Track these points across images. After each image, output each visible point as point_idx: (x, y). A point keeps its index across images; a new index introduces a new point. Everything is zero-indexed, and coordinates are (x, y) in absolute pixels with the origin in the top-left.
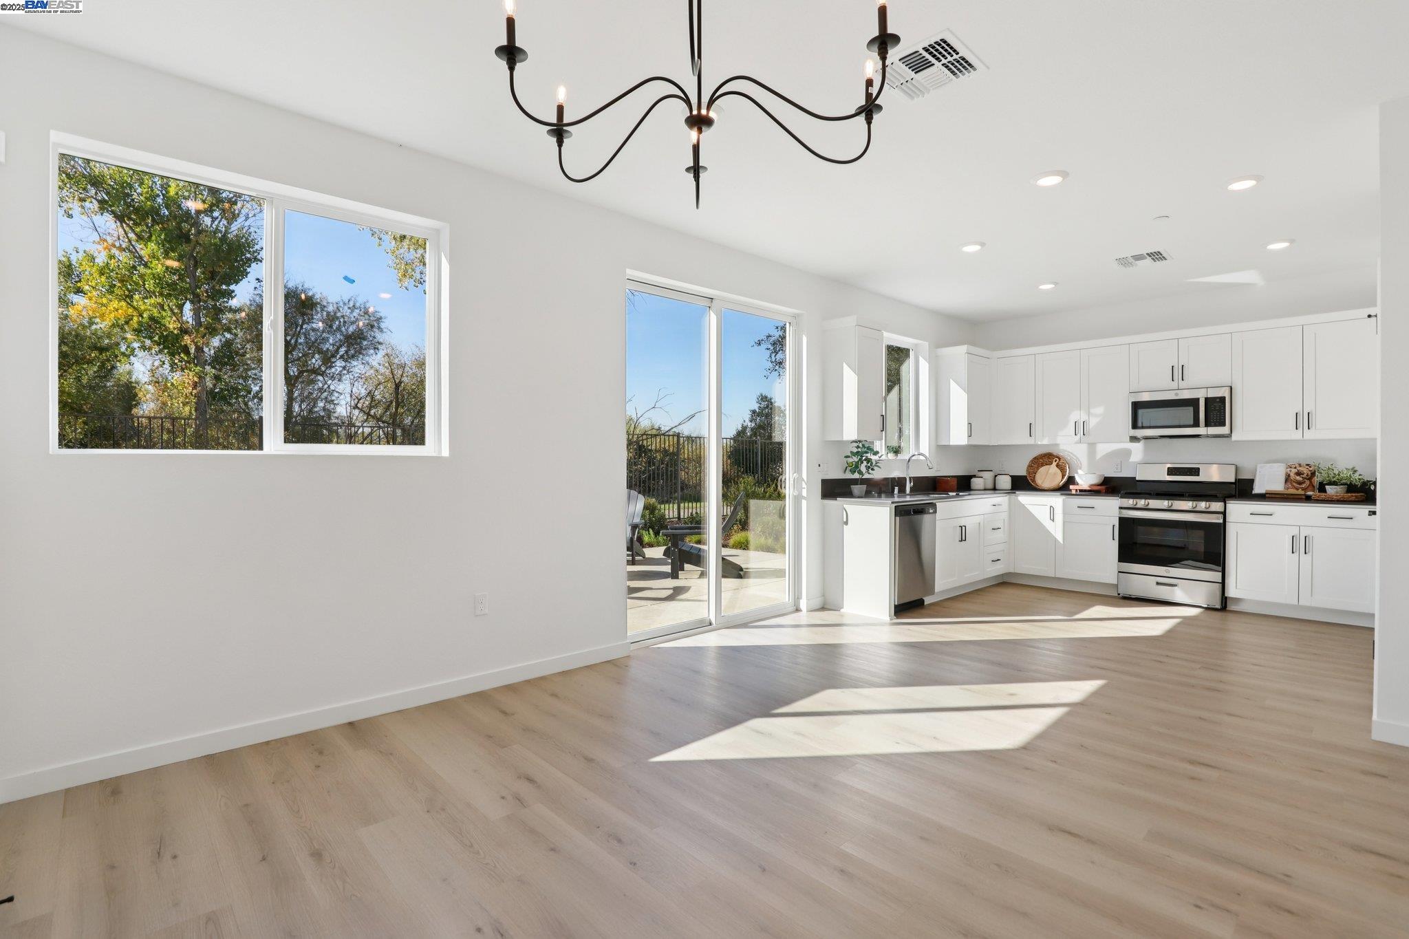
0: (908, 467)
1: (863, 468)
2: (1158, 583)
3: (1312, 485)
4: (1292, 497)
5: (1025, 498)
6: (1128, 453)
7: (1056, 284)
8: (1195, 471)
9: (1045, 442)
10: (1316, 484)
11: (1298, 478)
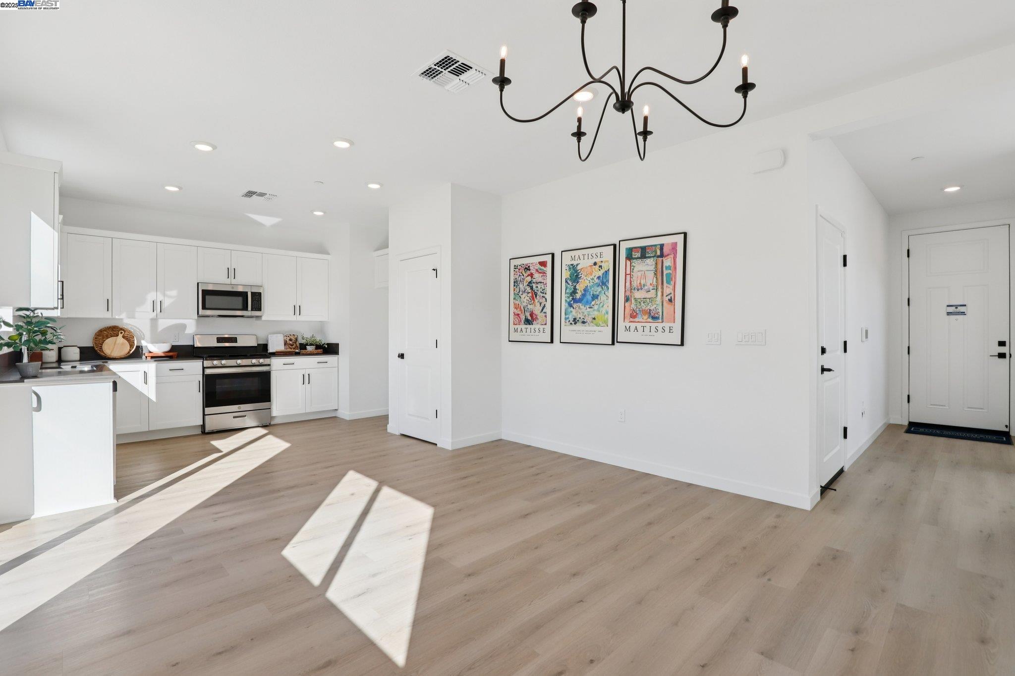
2: (234, 417)
4: (289, 353)
5: (115, 366)
6: (184, 327)
8: (234, 340)
10: (298, 345)
11: (291, 342)
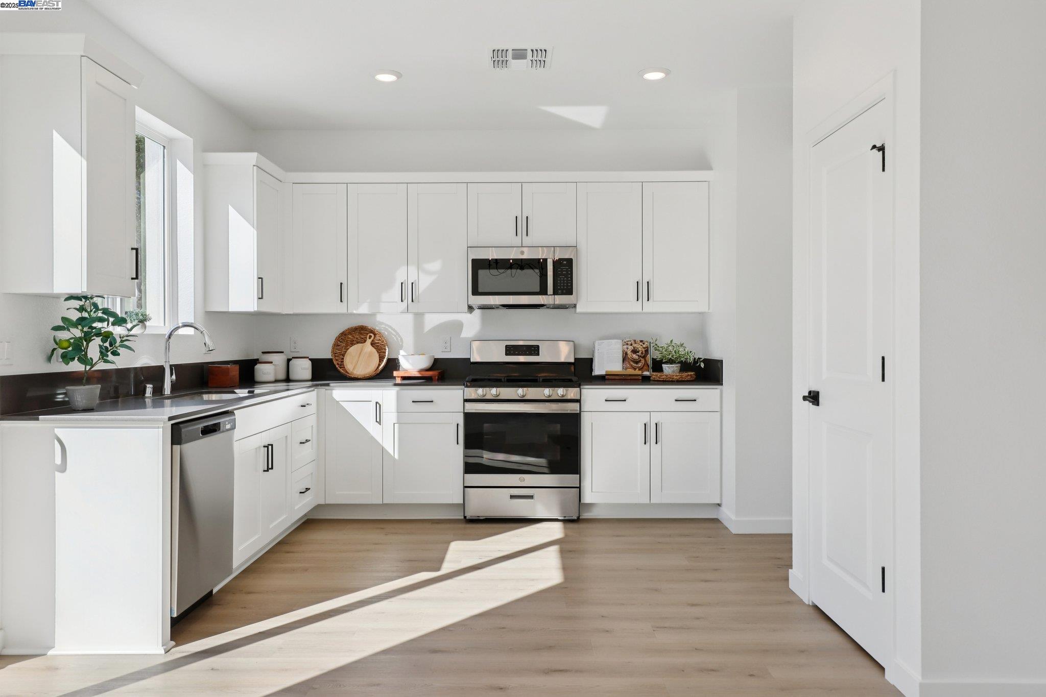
0: (167, 348)
1: (93, 349)
2: (512, 497)
3: (646, 364)
4: (629, 378)
5: (340, 392)
6: (459, 326)
7: (399, 75)
8: (533, 350)
9: (363, 309)
10: (650, 362)
11: (635, 356)
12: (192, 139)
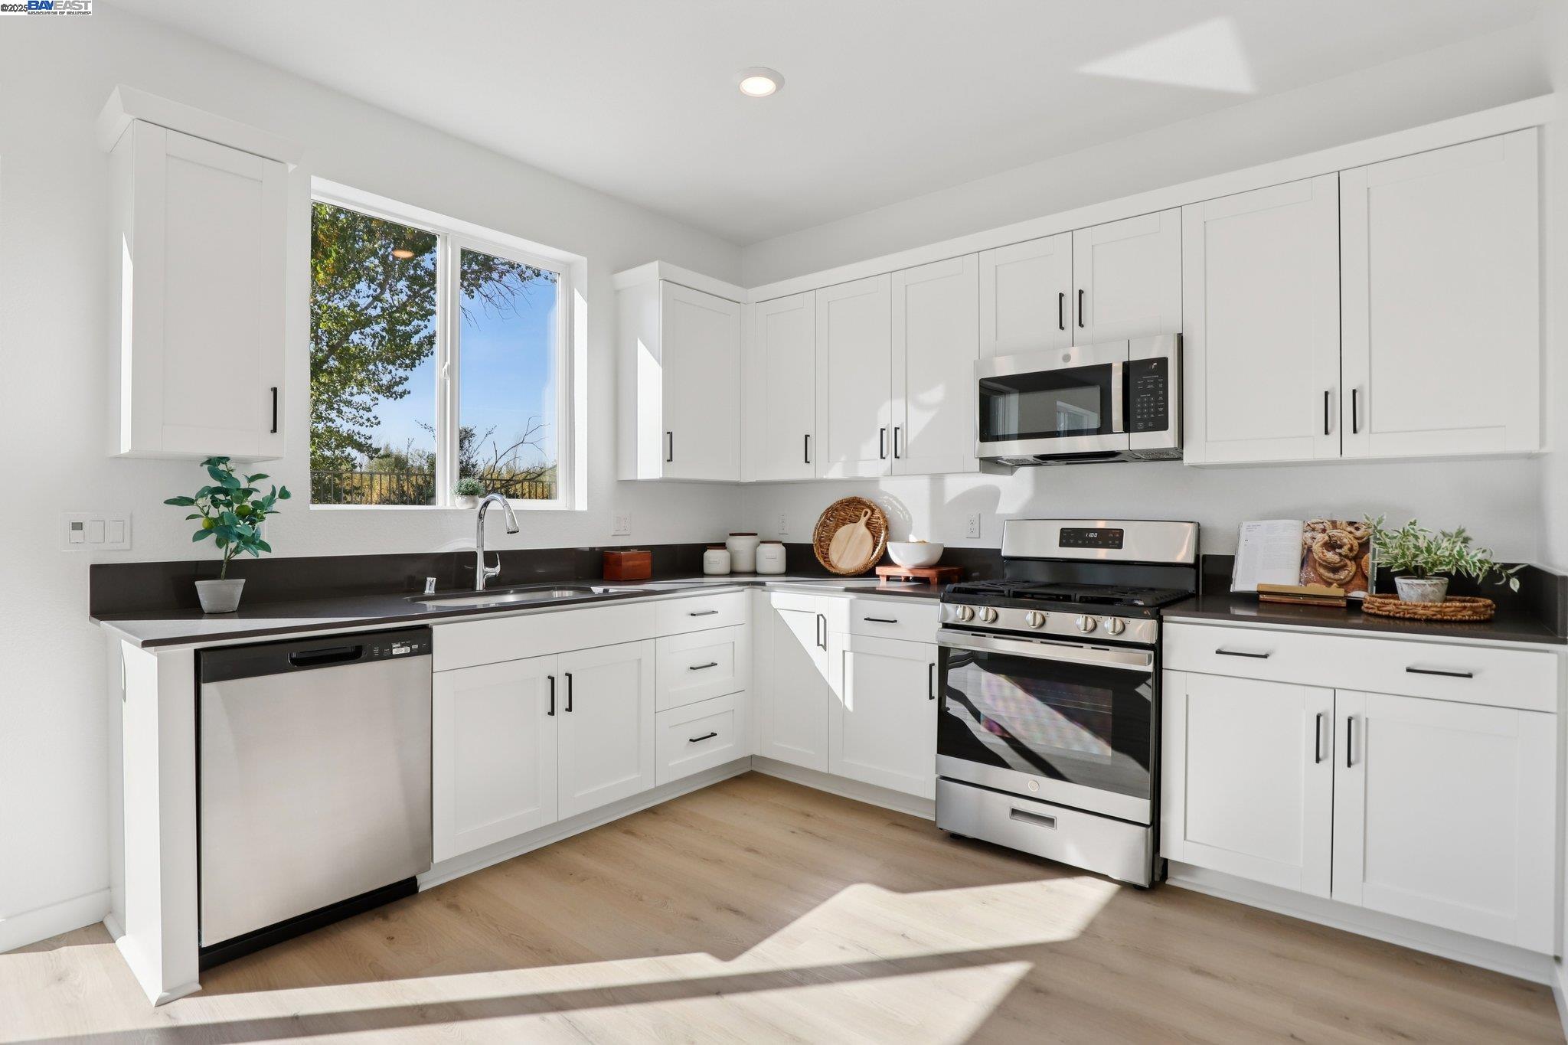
0: (480, 528)
3: (1362, 574)
4: (1316, 602)
6: (993, 496)
8: (1113, 538)
9: (836, 473)
10: (1371, 571)
11: (1331, 556)
12: (585, 259)
